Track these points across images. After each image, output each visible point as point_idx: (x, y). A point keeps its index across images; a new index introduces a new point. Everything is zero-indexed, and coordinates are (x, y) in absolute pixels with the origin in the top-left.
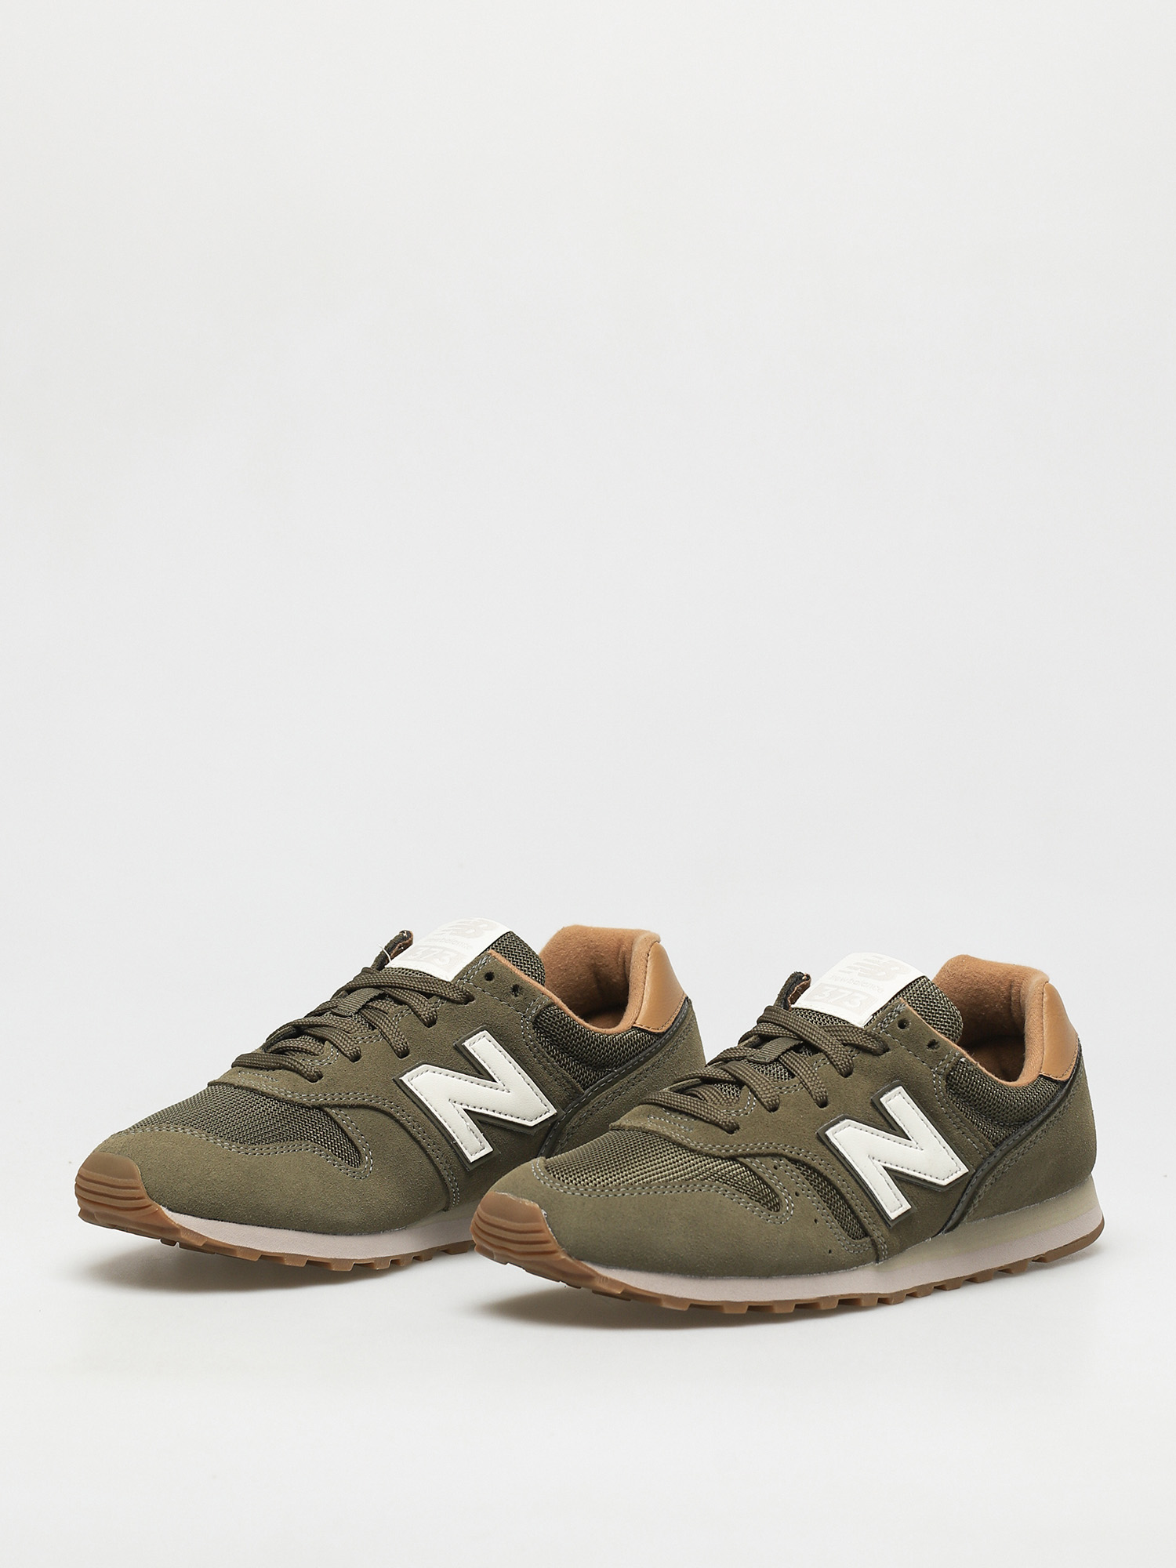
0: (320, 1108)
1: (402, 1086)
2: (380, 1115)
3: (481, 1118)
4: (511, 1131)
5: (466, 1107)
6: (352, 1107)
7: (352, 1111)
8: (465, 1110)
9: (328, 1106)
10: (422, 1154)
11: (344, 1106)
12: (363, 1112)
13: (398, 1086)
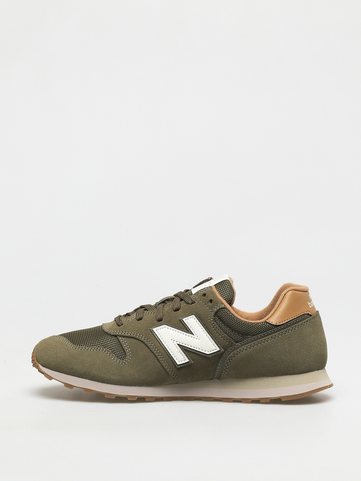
0: (116, 336)
1: (152, 332)
2: (139, 342)
3: (185, 348)
4: (199, 355)
5: (179, 343)
6: (127, 337)
7: (128, 339)
8: (178, 344)
9: (118, 336)
10: (155, 358)
11: (124, 337)
12: (132, 339)
13: (151, 332)
